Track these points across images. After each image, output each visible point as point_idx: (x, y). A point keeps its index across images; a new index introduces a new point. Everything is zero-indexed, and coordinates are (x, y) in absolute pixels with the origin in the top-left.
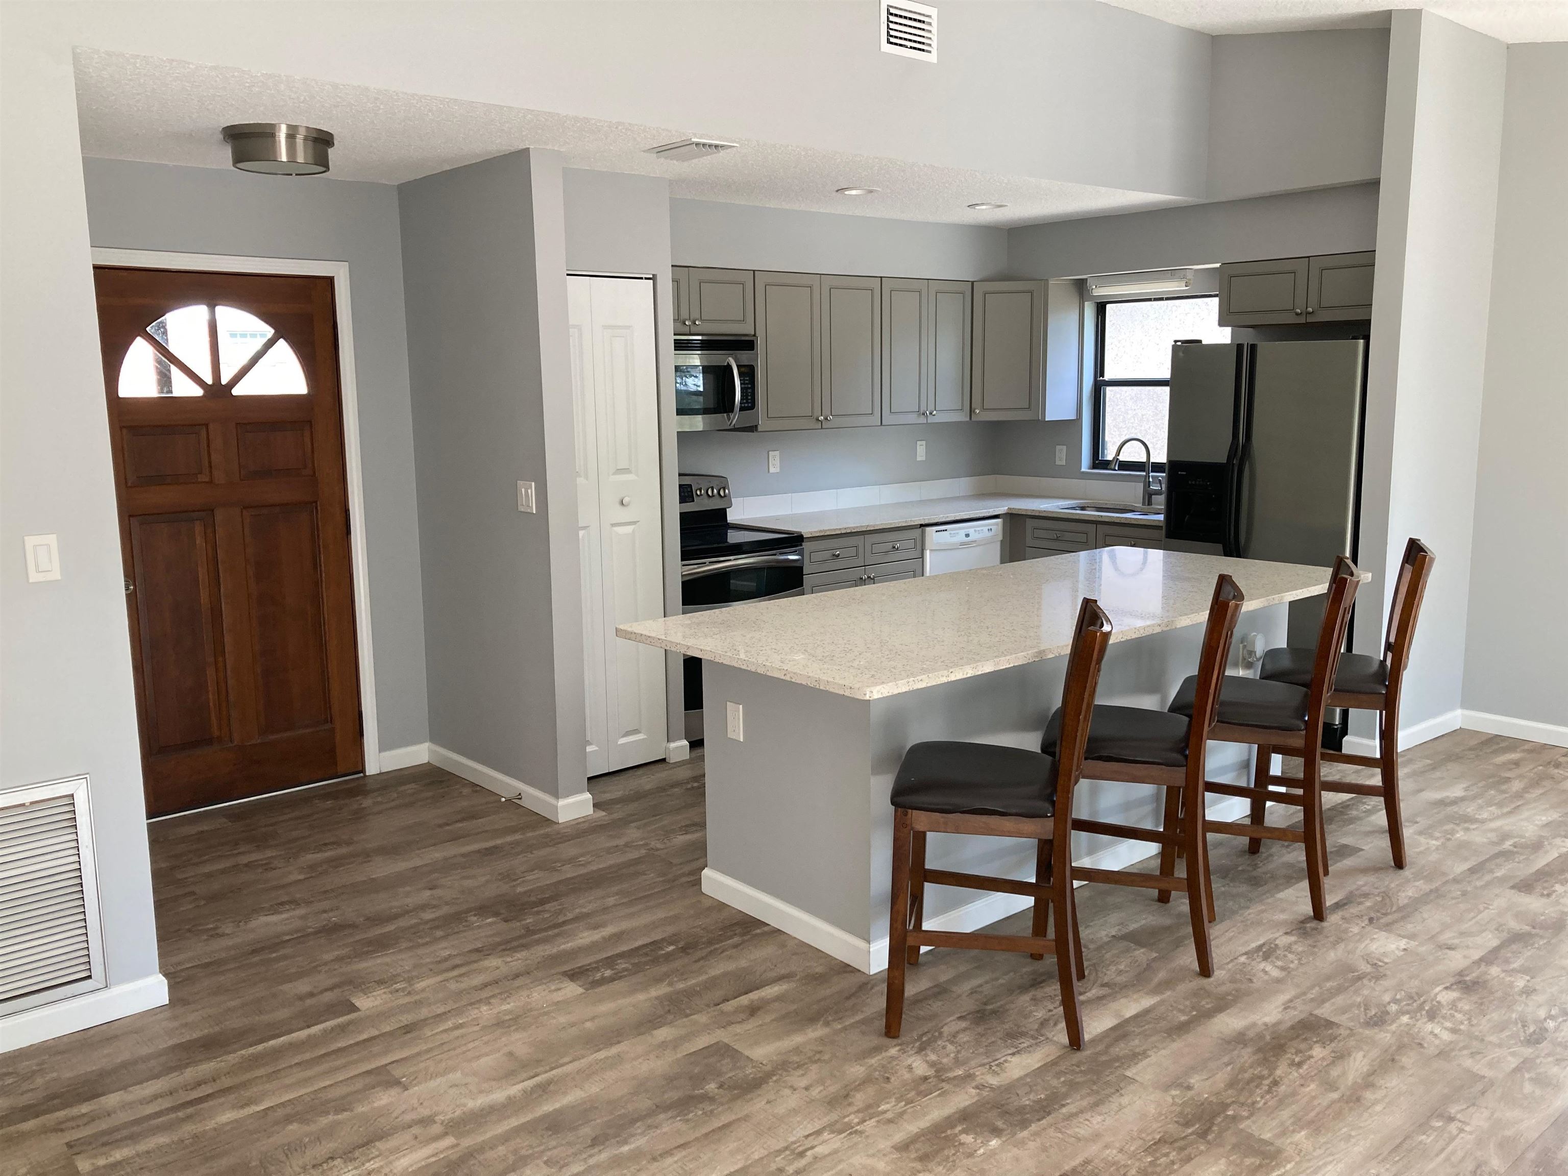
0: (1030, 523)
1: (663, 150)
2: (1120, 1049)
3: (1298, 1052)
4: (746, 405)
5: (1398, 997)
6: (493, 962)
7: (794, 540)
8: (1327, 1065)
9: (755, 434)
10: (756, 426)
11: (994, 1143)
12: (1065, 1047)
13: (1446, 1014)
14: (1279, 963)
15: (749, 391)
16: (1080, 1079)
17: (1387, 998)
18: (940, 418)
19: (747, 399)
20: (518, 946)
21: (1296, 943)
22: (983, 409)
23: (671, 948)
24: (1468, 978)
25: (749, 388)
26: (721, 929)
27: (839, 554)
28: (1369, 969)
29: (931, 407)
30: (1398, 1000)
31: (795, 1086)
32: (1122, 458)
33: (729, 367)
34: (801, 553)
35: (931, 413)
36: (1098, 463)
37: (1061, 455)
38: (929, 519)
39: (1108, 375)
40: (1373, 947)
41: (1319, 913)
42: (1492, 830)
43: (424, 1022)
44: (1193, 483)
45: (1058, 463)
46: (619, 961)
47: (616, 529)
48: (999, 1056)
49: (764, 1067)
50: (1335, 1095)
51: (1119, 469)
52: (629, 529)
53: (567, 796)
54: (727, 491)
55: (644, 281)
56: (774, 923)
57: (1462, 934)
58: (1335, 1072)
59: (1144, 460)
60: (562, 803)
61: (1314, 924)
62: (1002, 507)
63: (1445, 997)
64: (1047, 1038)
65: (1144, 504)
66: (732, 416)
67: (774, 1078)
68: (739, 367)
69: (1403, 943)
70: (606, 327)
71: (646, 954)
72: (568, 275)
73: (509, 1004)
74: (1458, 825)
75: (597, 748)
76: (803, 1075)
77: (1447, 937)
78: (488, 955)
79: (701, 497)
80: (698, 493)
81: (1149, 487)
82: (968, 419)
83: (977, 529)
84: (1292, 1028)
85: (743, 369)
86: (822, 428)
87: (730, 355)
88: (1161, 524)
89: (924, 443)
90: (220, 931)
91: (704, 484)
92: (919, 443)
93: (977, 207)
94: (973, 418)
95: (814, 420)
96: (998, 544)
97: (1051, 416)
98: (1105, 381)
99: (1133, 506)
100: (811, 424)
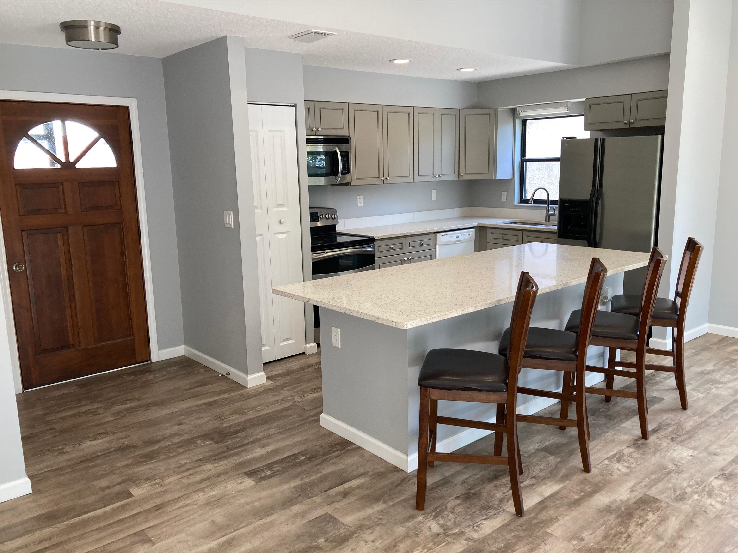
0: (489, 231)
1: (297, 37)
2: (543, 516)
3: (640, 517)
4: (345, 172)
5: (691, 483)
6: (208, 467)
7: (370, 241)
8: (657, 525)
9: (350, 186)
10: (350, 183)
12: (514, 515)
13: (717, 493)
14: (626, 464)
15: (346, 164)
16: (522, 534)
17: (685, 484)
18: (444, 178)
19: (345, 169)
20: (222, 458)
21: (634, 452)
22: (465, 173)
23: (303, 458)
24: (726, 472)
26: (330, 447)
27: (393, 248)
28: (674, 467)
29: (439, 173)
30: (691, 485)
31: (367, 541)
32: (535, 198)
33: (336, 152)
34: (374, 247)
35: (439, 176)
36: (523, 200)
37: (504, 197)
38: (438, 229)
39: (528, 157)
40: (675, 454)
41: (645, 436)
42: (730, 388)
43: (167, 503)
44: (573, 210)
45: (502, 200)
46: (275, 466)
47: (276, 235)
48: (477, 521)
49: (350, 528)
50: (662, 543)
51: (534, 203)
52: (284, 236)
53: (253, 373)
54: (336, 216)
55: (290, 107)
56: (358, 444)
57: (722, 446)
58: (661, 529)
59: (546, 199)
60: (249, 377)
61: (643, 441)
62: (475, 223)
63: (717, 483)
64: (504, 510)
65: (546, 221)
66: (337, 177)
67: (356, 535)
68: (341, 152)
69: (690, 452)
70: (270, 131)
71: (289, 462)
72: (248, 104)
73: (214, 491)
74: (712, 385)
75: (269, 348)
76: (371, 533)
77: (713, 448)
78: (206, 463)
79: (323, 219)
80: (321, 216)
81: (549, 212)
82: (458, 179)
83: (462, 234)
84: (636, 502)
85: (343, 154)
86: (384, 184)
87: (336, 146)
88: (556, 231)
89: (436, 191)
90: (64, 450)
91: (324, 212)
92: (433, 191)
93: (462, 70)
94: (460, 178)
95: (380, 180)
96: (473, 242)
97: (499, 177)
98: (526, 159)
99: (540, 222)
100: (378, 182)
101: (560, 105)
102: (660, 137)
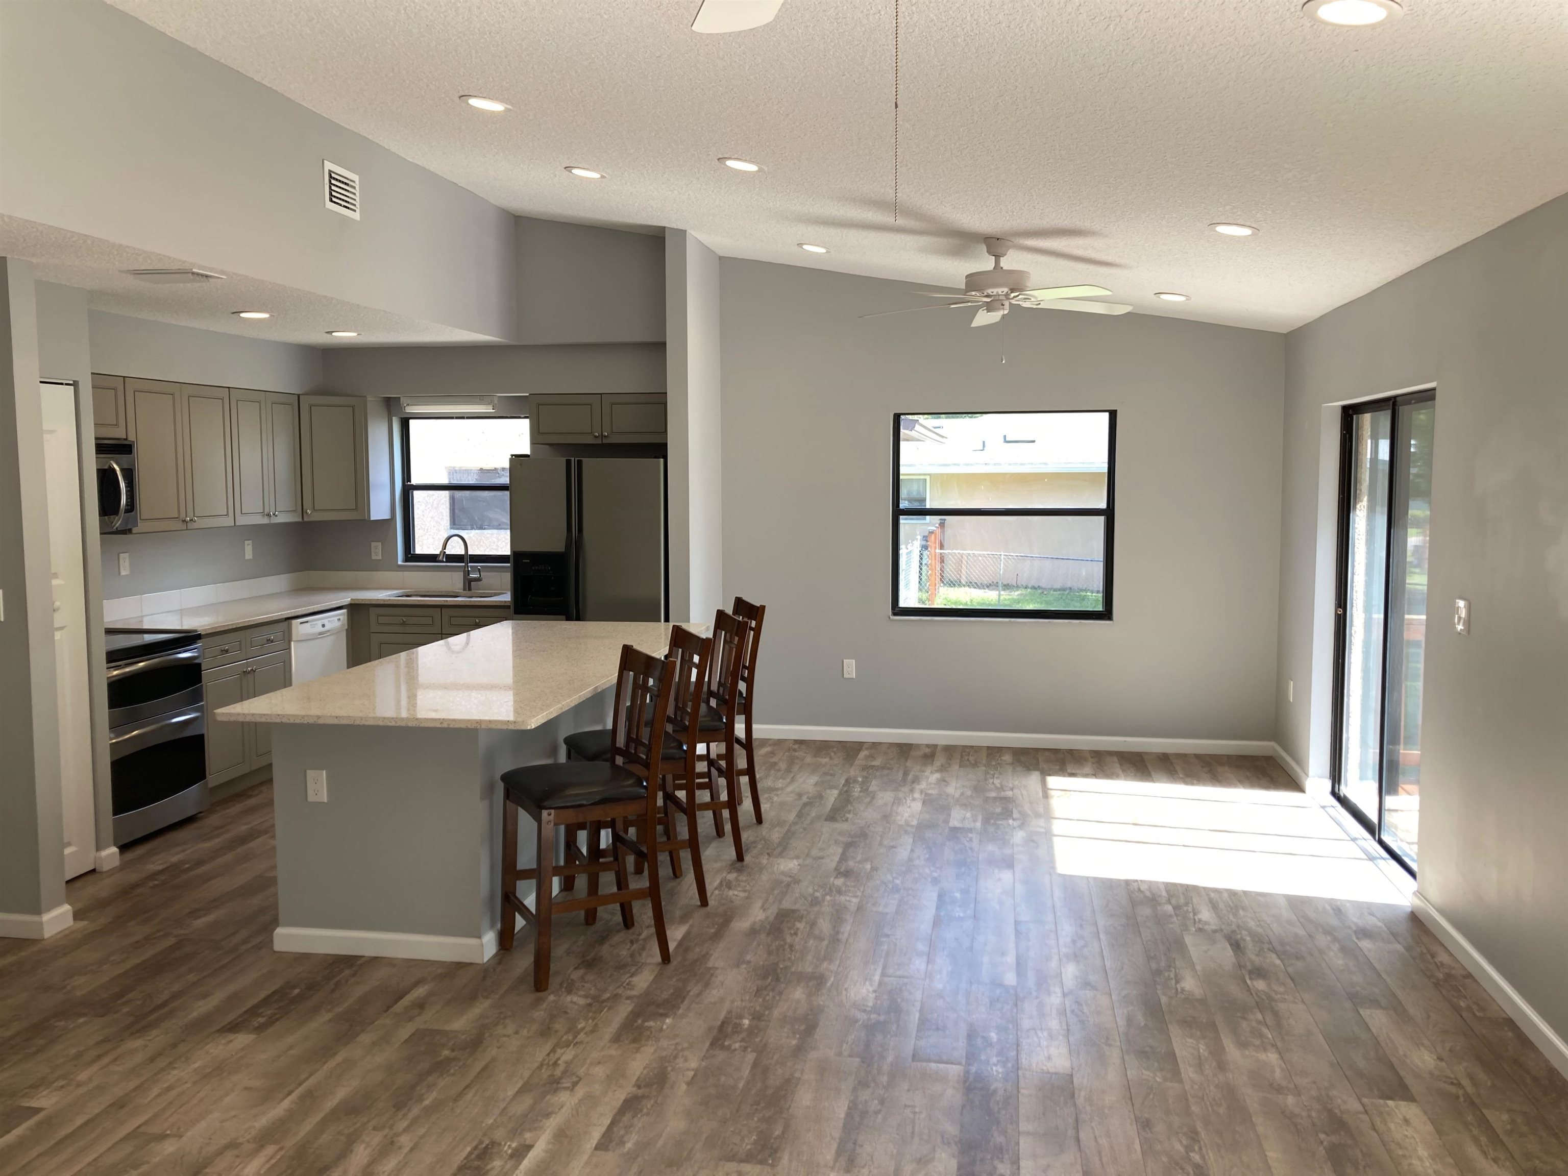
0: (372, 610)
1: (137, 273)
2: (691, 956)
3: (790, 928)
4: (130, 507)
5: (815, 888)
6: (135, 1043)
7: (188, 639)
8: (810, 930)
10: (134, 528)
11: (668, 1021)
12: (659, 964)
13: (845, 890)
14: (740, 889)
15: (129, 493)
16: (684, 977)
17: (811, 890)
18: (282, 519)
19: (131, 502)
21: (738, 876)
22: (314, 509)
23: (297, 991)
24: (842, 870)
25: (129, 491)
26: (325, 968)
27: (228, 649)
28: (789, 879)
29: (273, 509)
30: (816, 890)
31: (507, 1035)
32: (448, 552)
34: (197, 650)
35: (274, 514)
36: (410, 556)
37: (377, 552)
38: (293, 612)
39: (415, 481)
40: (782, 867)
41: (740, 857)
42: (791, 792)
44: (536, 568)
45: (374, 557)
46: (259, 1011)
48: (624, 980)
49: (469, 1032)
50: (826, 942)
51: (446, 562)
52: (59, 635)
53: (49, 910)
55: (71, 387)
56: (369, 952)
57: (821, 849)
58: (816, 932)
59: (463, 552)
60: (46, 917)
61: (739, 864)
62: (346, 598)
63: (838, 882)
64: (643, 963)
65: (464, 590)
66: (117, 518)
67: (486, 1035)
68: (122, 470)
69: (796, 862)
71: (281, 1000)
72: (41, 382)
73: (195, 1063)
74: (770, 793)
76: (505, 1027)
77: (814, 852)
81: (469, 575)
82: (300, 520)
83: (330, 619)
84: (776, 918)
85: (124, 473)
86: (187, 529)
87: (112, 459)
88: (509, 604)
89: (250, 542)
92: (246, 542)
93: (333, 334)
94: (306, 519)
95: (181, 522)
96: (344, 634)
97: (374, 516)
98: (413, 485)
99: (453, 592)
100: (178, 526)
101: (480, 399)
102: (662, 460)
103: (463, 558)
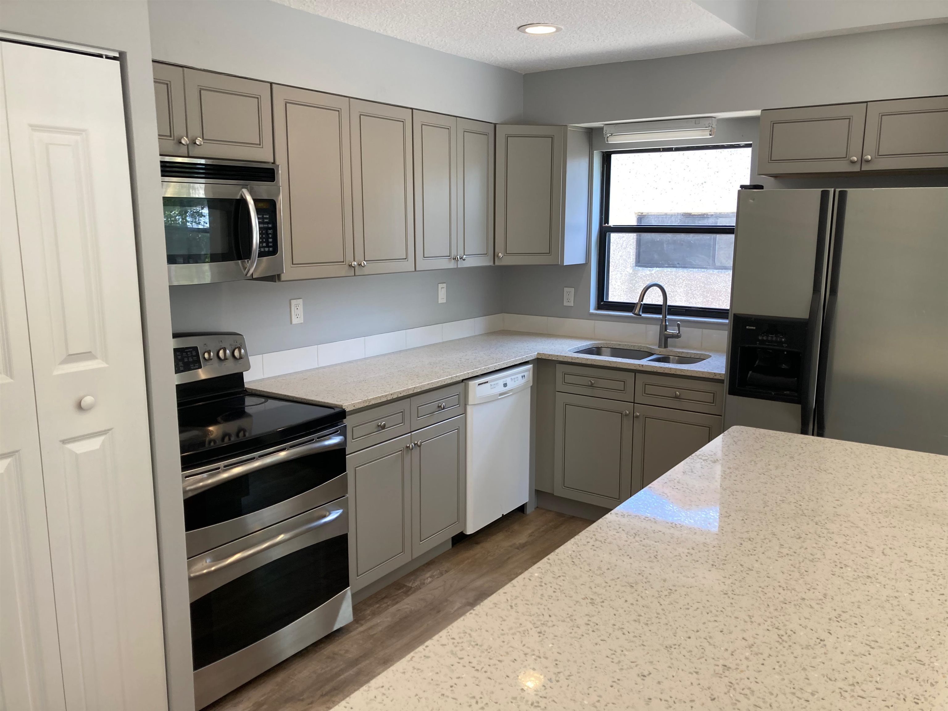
0: (559, 367)
4: (267, 249)
9: (278, 283)
10: (279, 276)
15: (270, 231)
18: (471, 262)
19: (267, 242)
22: (506, 253)
25: (270, 229)
27: (385, 425)
29: (461, 252)
32: (645, 301)
33: (243, 202)
34: (343, 433)
35: (461, 258)
36: (603, 303)
37: (569, 297)
38: (472, 373)
39: (613, 222)
44: (765, 338)
45: (566, 304)
47: (70, 446)
52: (95, 444)
54: (243, 351)
55: (104, 60)
59: (661, 303)
62: (532, 352)
65: (660, 346)
66: (247, 263)
68: (256, 201)
79: (211, 362)
80: (206, 355)
81: (666, 330)
82: (492, 264)
83: (513, 377)
85: (261, 205)
86: (355, 275)
87: (245, 186)
88: (724, 378)
89: (444, 285)
92: (440, 286)
94: (497, 263)
95: (347, 267)
96: (529, 390)
97: (567, 262)
98: (610, 227)
99: (647, 348)
100: (343, 271)
101: (696, 122)
103: (661, 309)
